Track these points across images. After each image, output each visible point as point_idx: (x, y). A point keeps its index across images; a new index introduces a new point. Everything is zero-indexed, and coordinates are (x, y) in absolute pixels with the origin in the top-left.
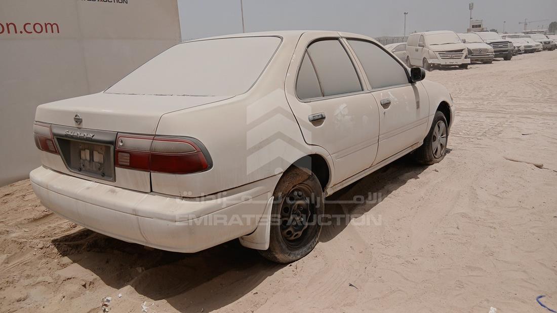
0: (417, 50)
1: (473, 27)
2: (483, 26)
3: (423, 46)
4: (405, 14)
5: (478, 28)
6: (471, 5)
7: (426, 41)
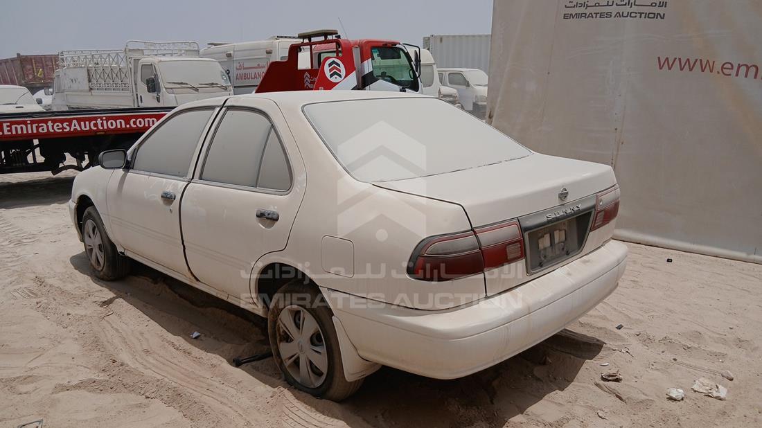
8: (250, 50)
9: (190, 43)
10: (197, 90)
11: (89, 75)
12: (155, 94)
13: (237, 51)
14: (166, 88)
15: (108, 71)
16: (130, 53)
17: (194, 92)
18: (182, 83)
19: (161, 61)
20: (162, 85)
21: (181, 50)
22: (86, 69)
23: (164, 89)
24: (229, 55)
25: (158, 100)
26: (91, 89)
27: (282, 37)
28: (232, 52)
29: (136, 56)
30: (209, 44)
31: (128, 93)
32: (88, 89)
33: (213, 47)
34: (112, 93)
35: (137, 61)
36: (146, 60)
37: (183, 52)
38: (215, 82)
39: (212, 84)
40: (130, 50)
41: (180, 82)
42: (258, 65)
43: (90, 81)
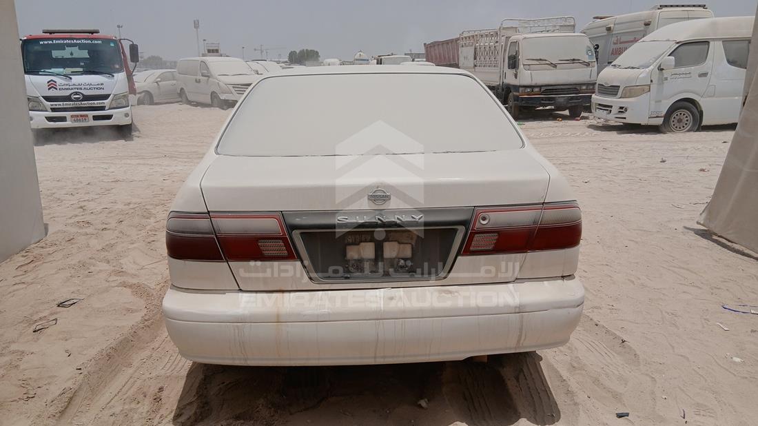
0: (198, 81)
1: (209, 51)
2: (221, 52)
3: (209, 77)
4: (119, 27)
5: (215, 54)
6: (197, 22)
7: (211, 69)
8: (629, 22)
9: (566, 18)
10: (555, 66)
11: (475, 53)
12: (514, 71)
13: (618, 24)
14: (524, 65)
15: (487, 49)
16: (504, 31)
17: (552, 68)
18: (541, 60)
19: (525, 38)
20: (521, 63)
21: (555, 26)
22: (474, 47)
23: (522, 66)
24: (609, 29)
25: (516, 77)
26: (475, 66)
27: (666, 6)
28: (612, 26)
29: (508, 33)
30: (594, 18)
31: (497, 70)
32: (473, 65)
33: (599, 20)
34: (487, 69)
35: (508, 38)
36: (514, 38)
37: (558, 28)
38: (576, 58)
39: (574, 60)
40: (504, 29)
41: (538, 58)
42: (635, 38)
43: (475, 58)
